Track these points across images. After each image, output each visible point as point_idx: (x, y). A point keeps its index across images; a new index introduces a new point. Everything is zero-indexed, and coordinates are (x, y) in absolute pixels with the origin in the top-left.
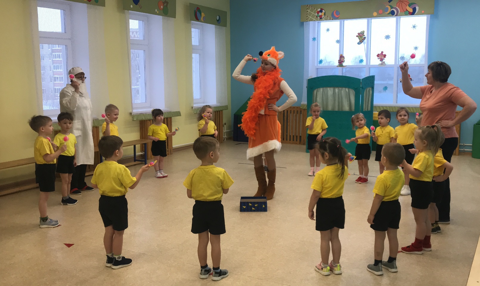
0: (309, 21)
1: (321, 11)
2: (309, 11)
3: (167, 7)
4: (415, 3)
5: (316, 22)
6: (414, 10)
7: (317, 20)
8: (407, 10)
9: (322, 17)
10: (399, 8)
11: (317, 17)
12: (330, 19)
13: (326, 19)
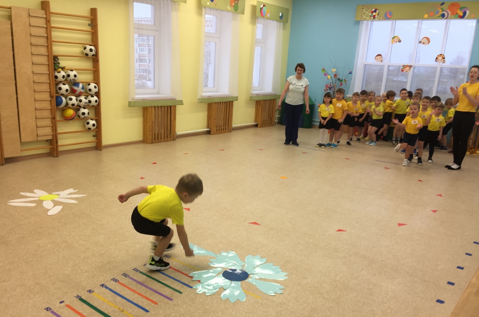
0: (363, 21)
1: (375, 11)
2: (364, 11)
3: (238, 4)
4: (466, 8)
5: (370, 22)
6: (465, 13)
7: (370, 20)
8: (457, 14)
9: (376, 17)
10: (450, 10)
11: (371, 16)
12: (383, 19)
13: (379, 20)
